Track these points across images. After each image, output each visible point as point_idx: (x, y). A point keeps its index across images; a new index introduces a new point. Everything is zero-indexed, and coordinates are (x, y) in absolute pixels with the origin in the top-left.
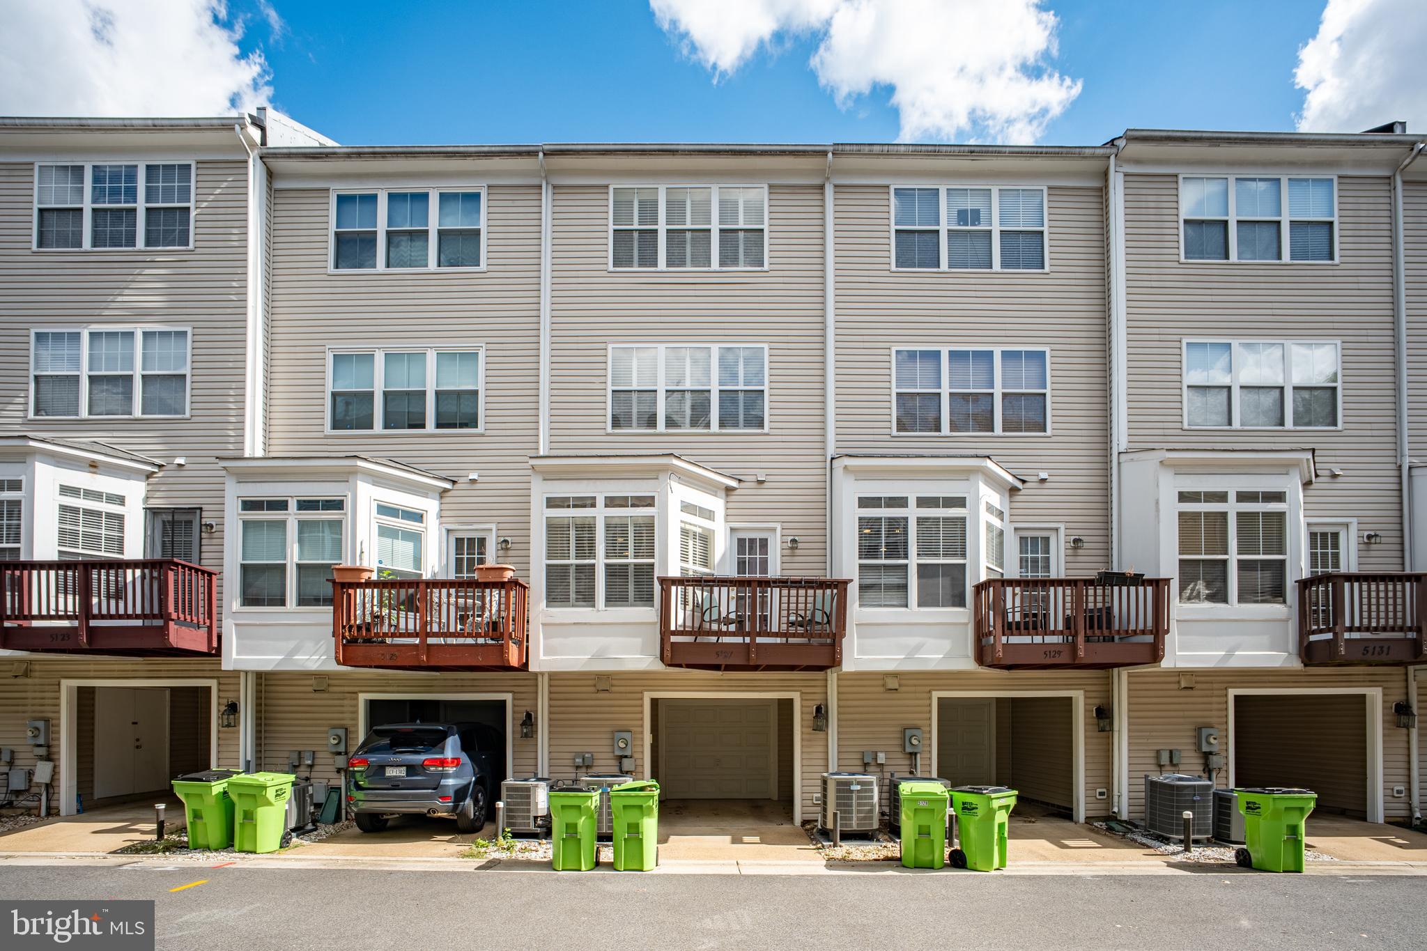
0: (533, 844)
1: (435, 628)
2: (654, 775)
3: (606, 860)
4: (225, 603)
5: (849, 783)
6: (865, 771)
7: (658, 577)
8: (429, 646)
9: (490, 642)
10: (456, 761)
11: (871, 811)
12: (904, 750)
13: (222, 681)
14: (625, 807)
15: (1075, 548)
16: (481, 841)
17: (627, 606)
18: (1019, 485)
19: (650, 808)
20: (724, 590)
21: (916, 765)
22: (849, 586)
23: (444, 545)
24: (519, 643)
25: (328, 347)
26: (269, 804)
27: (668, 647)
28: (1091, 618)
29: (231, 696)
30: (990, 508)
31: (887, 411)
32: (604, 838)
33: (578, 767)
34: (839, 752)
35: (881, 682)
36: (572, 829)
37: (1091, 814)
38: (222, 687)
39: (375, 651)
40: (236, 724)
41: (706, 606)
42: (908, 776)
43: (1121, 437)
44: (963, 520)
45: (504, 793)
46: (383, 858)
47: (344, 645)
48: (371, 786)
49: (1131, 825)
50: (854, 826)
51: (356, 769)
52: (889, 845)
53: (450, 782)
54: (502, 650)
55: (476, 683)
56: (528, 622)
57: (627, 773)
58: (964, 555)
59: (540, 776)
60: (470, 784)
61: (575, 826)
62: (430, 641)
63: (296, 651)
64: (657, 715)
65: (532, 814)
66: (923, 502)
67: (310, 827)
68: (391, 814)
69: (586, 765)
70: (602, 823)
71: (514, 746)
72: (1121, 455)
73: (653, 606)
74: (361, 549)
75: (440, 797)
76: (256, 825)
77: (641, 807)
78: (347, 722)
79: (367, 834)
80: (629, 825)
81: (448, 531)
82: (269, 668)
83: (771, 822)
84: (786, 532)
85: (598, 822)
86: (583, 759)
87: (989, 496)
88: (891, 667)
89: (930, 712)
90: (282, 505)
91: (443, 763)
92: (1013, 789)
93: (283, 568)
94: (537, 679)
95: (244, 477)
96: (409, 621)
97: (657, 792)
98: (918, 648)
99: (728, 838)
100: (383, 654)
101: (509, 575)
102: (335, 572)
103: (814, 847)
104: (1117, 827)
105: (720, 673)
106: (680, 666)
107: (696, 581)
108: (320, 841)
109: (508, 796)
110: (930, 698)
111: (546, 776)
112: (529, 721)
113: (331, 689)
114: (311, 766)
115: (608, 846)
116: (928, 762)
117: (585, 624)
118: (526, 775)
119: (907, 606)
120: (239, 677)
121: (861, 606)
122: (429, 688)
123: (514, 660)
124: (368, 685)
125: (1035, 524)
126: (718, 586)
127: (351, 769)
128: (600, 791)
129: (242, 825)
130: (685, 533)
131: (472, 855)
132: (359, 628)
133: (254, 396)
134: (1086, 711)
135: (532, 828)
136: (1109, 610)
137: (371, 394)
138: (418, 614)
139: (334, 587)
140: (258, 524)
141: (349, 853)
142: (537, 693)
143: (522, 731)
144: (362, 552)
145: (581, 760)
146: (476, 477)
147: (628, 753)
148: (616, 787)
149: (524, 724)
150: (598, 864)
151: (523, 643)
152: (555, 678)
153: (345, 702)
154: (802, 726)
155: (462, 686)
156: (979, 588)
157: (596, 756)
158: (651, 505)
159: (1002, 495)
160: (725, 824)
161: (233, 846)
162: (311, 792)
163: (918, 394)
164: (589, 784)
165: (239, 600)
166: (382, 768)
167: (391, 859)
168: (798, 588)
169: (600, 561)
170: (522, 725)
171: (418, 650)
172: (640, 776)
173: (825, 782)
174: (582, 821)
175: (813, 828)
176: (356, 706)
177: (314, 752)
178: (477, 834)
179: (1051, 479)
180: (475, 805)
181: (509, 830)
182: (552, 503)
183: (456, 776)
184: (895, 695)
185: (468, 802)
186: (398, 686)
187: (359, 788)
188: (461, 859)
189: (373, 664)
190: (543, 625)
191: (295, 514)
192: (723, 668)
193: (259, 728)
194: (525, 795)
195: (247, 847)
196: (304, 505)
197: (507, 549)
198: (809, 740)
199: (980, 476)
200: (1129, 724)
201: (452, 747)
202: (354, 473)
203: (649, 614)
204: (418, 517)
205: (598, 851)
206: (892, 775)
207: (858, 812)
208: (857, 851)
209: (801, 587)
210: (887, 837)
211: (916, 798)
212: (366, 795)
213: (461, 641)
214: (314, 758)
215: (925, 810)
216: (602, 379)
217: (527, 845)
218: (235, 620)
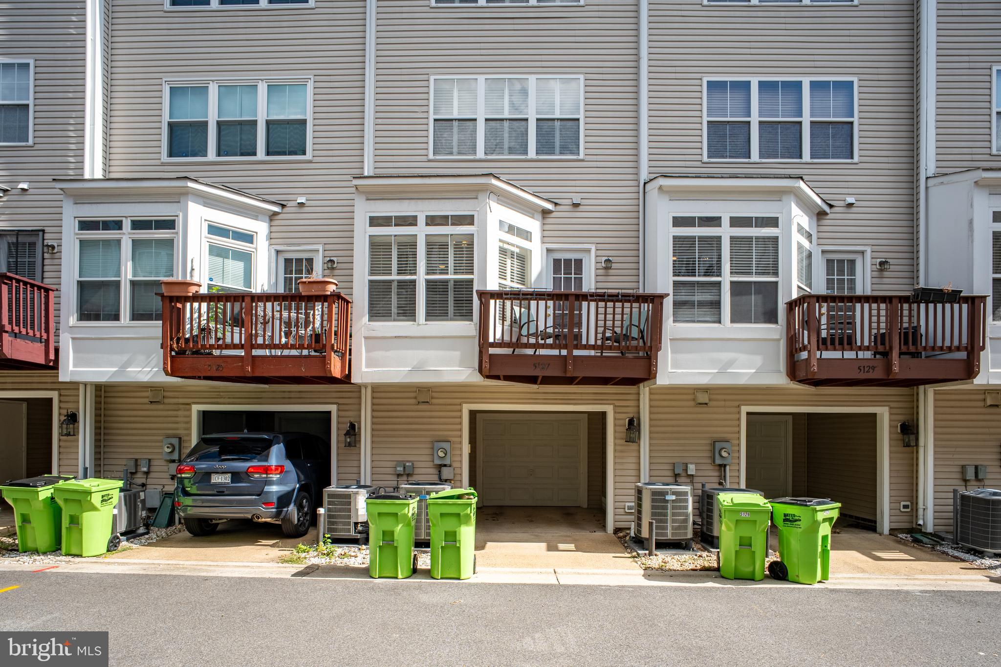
0: (352, 549)
1: (260, 340)
2: (472, 483)
3: (424, 567)
4: (62, 319)
5: (664, 493)
6: (676, 481)
7: (477, 291)
8: (254, 357)
9: (313, 353)
10: (280, 469)
11: (686, 521)
12: (714, 461)
13: (63, 392)
14: (442, 515)
15: (881, 270)
16: (303, 547)
17: (447, 320)
18: (826, 208)
19: (468, 516)
20: (542, 303)
21: (725, 476)
22: (665, 300)
23: (273, 265)
24: (343, 357)
25: (164, 79)
26: (94, 508)
27: (486, 359)
28: (906, 334)
29: (71, 408)
30: (800, 229)
31: (698, 139)
32: (422, 544)
33: (399, 475)
34: (650, 463)
35: (692, 397)
36: (388, 537)
37: (895, 526)
38: (63, 399)
39: (201, 363)
40: (75, 433)
41: (524, 320)
42: (718, 487)
43: (929, 162)
44: (776, 239)
45: (326, 500)
46: (204, 563)
47: (172, 357)
48: (199, 492)
49: (936, 538)
50: (670, 535)
51: (183, 475)
52: (705, 554)
53: (274, 488)
54: (324, 361)
55: (303, 395)
56: (351, 336)
57: (446, 481)
58: (776, 274)
59: (362, 483)
60: (294, 490)
61: (392, 533)
62: (255, 352)
63: (128, 364)
64: (475, 428)
65: (353, 520)
66: (736, 222)
67: (142, 530)
68: (220, 519)
69: (407, 473)
70: (420, 529)
71: (338, 454)
72: (929, 181)
73: (472, 320)
74: (192, 267)
75: (263, 503)
76: (81, 530)
77: (458, 515)
78: (181, 432)
79: (196, 538)
80: (446, 533)
81: (278, 252)
82: (103, 379)
83: (583, 529)
84: (600, 253)
85: (416, 529)
86: (404, 468)
87: (800, 218)
88: (704, 381)
89: (739, 426)
90: (117, 225)
91: (267, 470)
92: (836, 501)
93: (117, 284)
94: (360, 392)
95: (82, 197)
96: (237, 336)
97: (474, 501)
98: (730, 363)
99: (543, 545)
100: (210, 365)
101: (331, 288)
102: (163, 286)
103: (629, 555)
104: (925, 540)
105: (536, 386)
106: (497, 377)
107: (515, 294)
108: (150, 545)
109: (329, 503)
110: (739, 413)
111: (368, 483)
112: (352, 432)
113: (166, 401)
114: (147, 473)
115: (427, 552)
116: (737, 474)
117: (406, 337)
118: (348, 483)
119: (720, 322)
120: (78, 389)
121: (674, 321)
122: (259, 400)
123: (336, 370)
124: (200, 397)
125: (841, 247)
126: (535, 299)
127: (179, 475)
128: (418, 499)
129: (68, 529)
130: (503, 252)
131: (291, 561)
132: (187, 341)
133: (93, 124)
134: (890, 426)
135: (352, 534)
136: (916, 329)
137: (205, 124)
138: (243, 329)
139: (162, 300)
140: (95, 243)
141: (172, 557)
142: (360, 404)
143: (346, 441)
144: (193, 269)
145: (402, 469)
146: (303, 201)
147: (447, 462)
148: (433, 495)
149: (347, 434)
150: (415, 571)
151: (346, 355)
152: (378, 390)
153: (180, 413)
154: (615, 438)
155: (290, 398)
156: (791, 305)
157: (417, 464)
158: (472, 223)
159: (810, 217)
160: (539, 531)
161: (60, 549)
162: (142, 497)
163: (728, 122)
164: (408, 491)
165: (75, 316)
166: (208, 474)
167: (212, 563)
168: (614, 302)
169: (421, 277)
170: (345, 435)
171: (242, 362)
172: (458, 484)
173: (639, 491)
174: (399, 529)
175: (626, 536)
176: (190, 416)
177: (150, 460)
178: (297, 540)
179: (858, 204)
180: (299, 511)
181: (329, 536)
182: (374, 221)
183: (280, 482)
184: (704, 409)
185: (292, 508)
186: (229, 398)
187: (186, 494)
188: (280, 565)
189: (202, 375)
190: (365, 338)
191: (129, 234)
192: (540, 379)
193: (98, 437)
194: (347, 501)
195: (74, 551)
196: (138, 225)
197: (333, 269)
198: (621, 451)
199: (792, 197)
200: (935, 440)
201: (276, 455)
202: (186, 193)
203: (467, 328)
204: (248, 238)
205: (415, 558)
206: (703, 486)
207: (673, 521)
208: (675, 560)
209: (618, 301)
210: (700, 546)
211: (736, 509)
212: (194, 500)
213: (286, 352)
214: (149, 466)
215: (747, 521)
216: (424, 109)
217: (347, 551)
218: (71, 333)
